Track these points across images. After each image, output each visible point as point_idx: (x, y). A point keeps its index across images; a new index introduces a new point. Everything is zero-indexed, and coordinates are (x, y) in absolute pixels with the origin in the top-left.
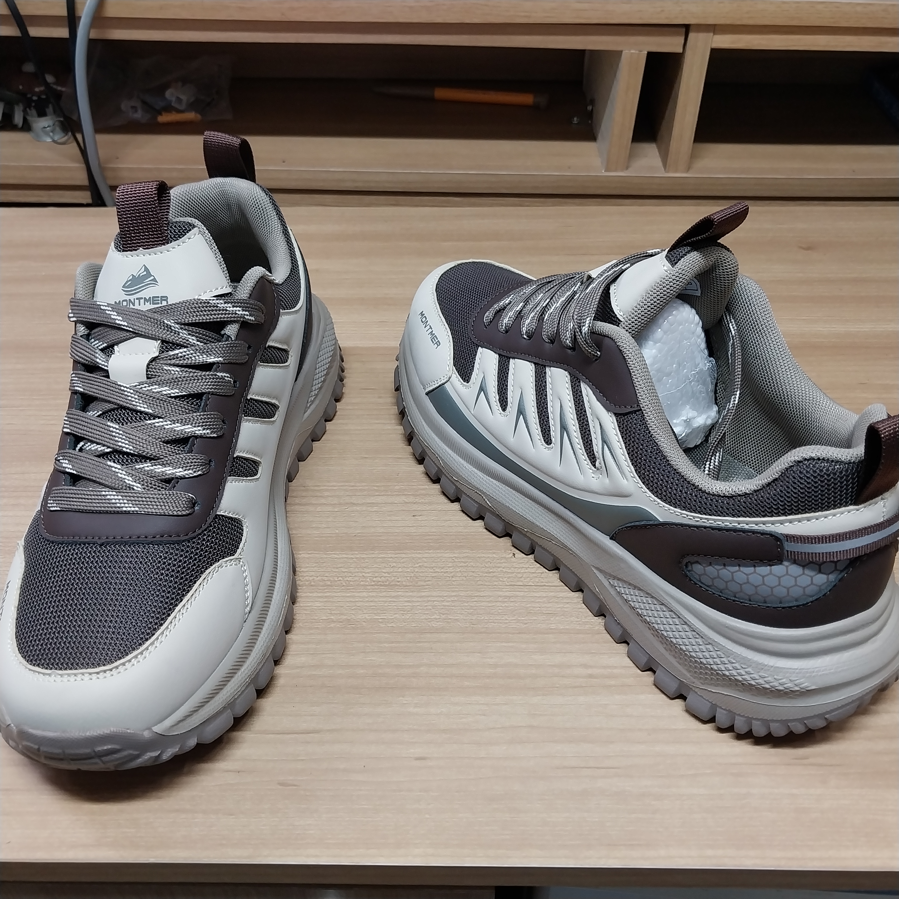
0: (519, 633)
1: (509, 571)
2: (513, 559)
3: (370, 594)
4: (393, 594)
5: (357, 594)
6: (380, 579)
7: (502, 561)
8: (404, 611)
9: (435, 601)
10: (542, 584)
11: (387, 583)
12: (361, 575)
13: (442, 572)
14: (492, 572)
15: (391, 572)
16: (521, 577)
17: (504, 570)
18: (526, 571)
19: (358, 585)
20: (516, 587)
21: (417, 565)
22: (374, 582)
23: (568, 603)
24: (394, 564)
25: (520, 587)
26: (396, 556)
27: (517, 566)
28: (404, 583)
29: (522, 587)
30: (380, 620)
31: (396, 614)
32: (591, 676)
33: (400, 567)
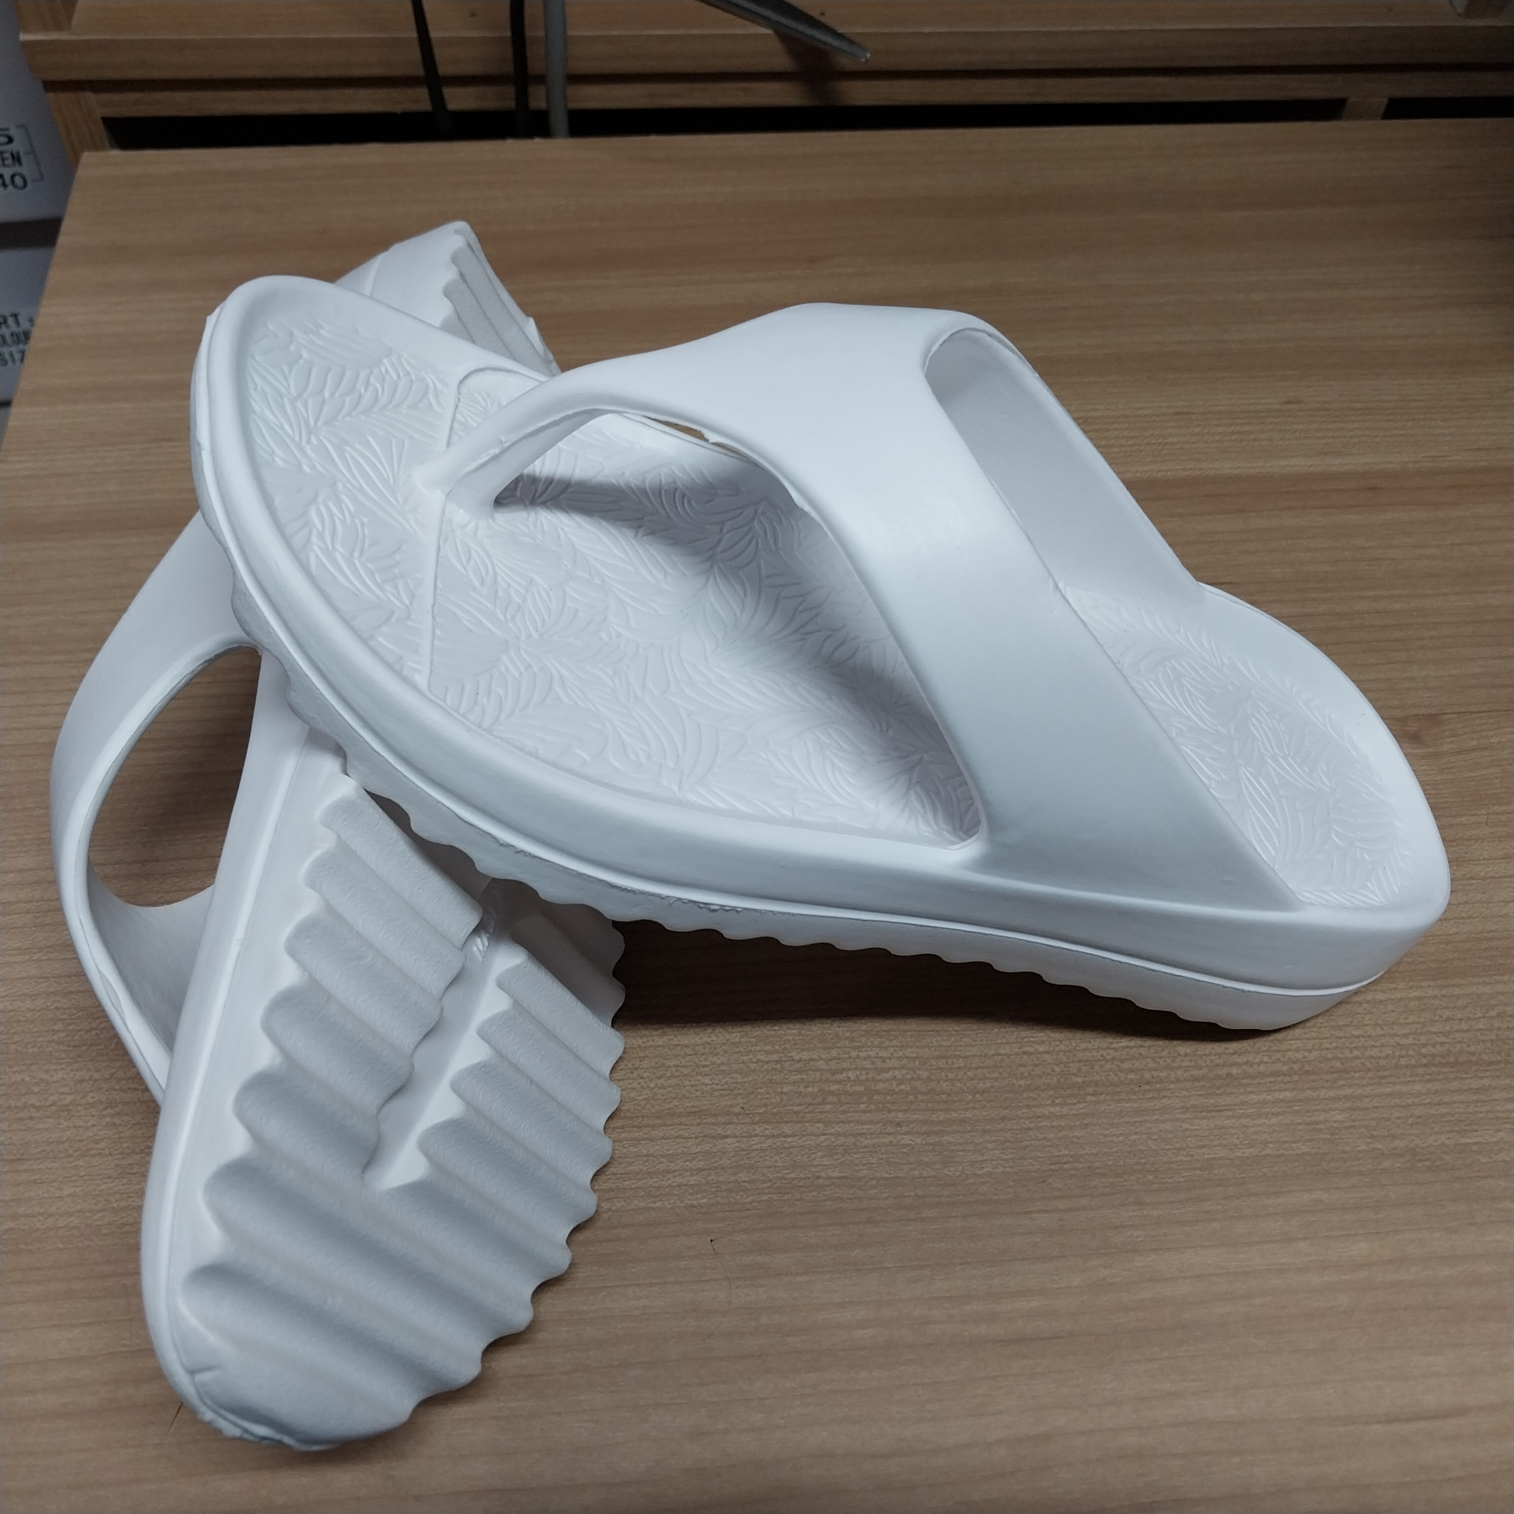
3: (1429, 1085)
4: (1475, 1084)
5: (1404, 1089)
6: (1433, 1050)
11: (1452, 1059)
12: (1392, 1042)
15: (1449, 1032)
19: (1397, 1066)
21: (1493, 1013)
22: (1425, 1056)
24: (1447, 1013)
26: (1444, 992)
28: (1485, 1057)
33: (1461, 1019)
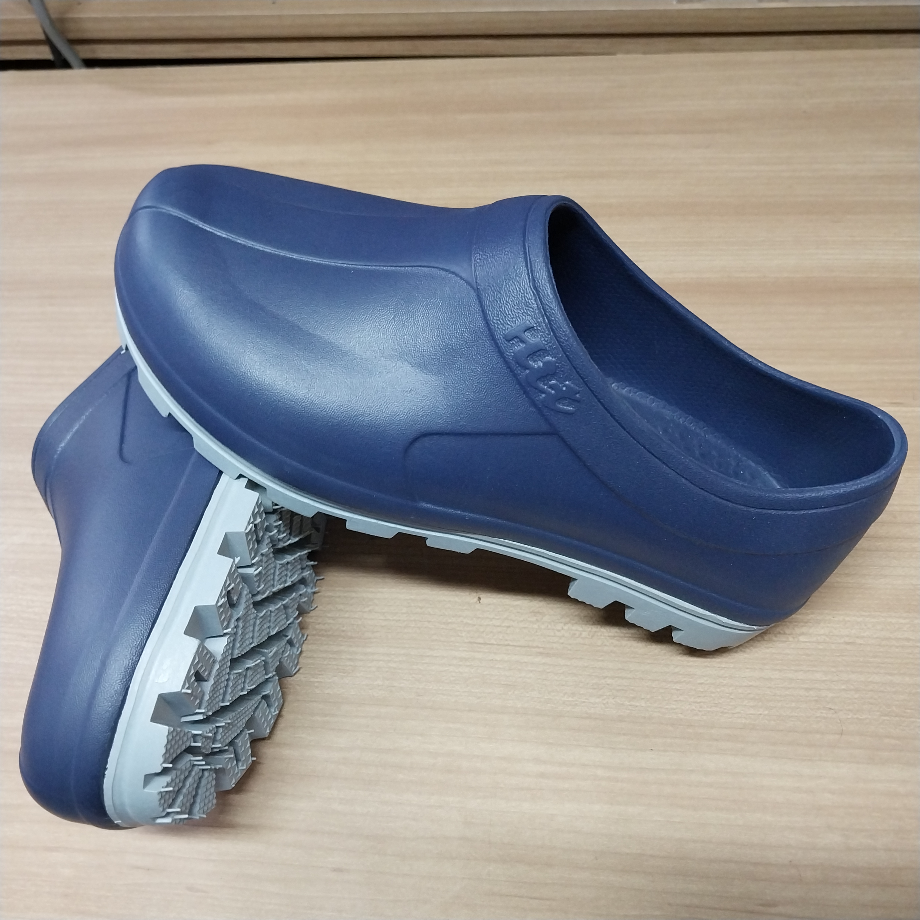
0: (470, 711)
1: (470, 622)
2: (478, 606)
7: (465, 608)
8: (344, 673)
9: (381, 660)
10: (506, 643)
13: (394, 620)
14: (450, 623)
16: (483, 632)
17: (465, 621)
18: (491, 623)
20: (475, 645)
21: (367, 609)
23: (531, 671)
25: (479, 646)
26: (345, 595)
27: (481, 616)
28: (349, 634)
29: (482, 646)
30: (316, 684)
31: (335, 676)
32: (542, 775)
33: (347, 611)
